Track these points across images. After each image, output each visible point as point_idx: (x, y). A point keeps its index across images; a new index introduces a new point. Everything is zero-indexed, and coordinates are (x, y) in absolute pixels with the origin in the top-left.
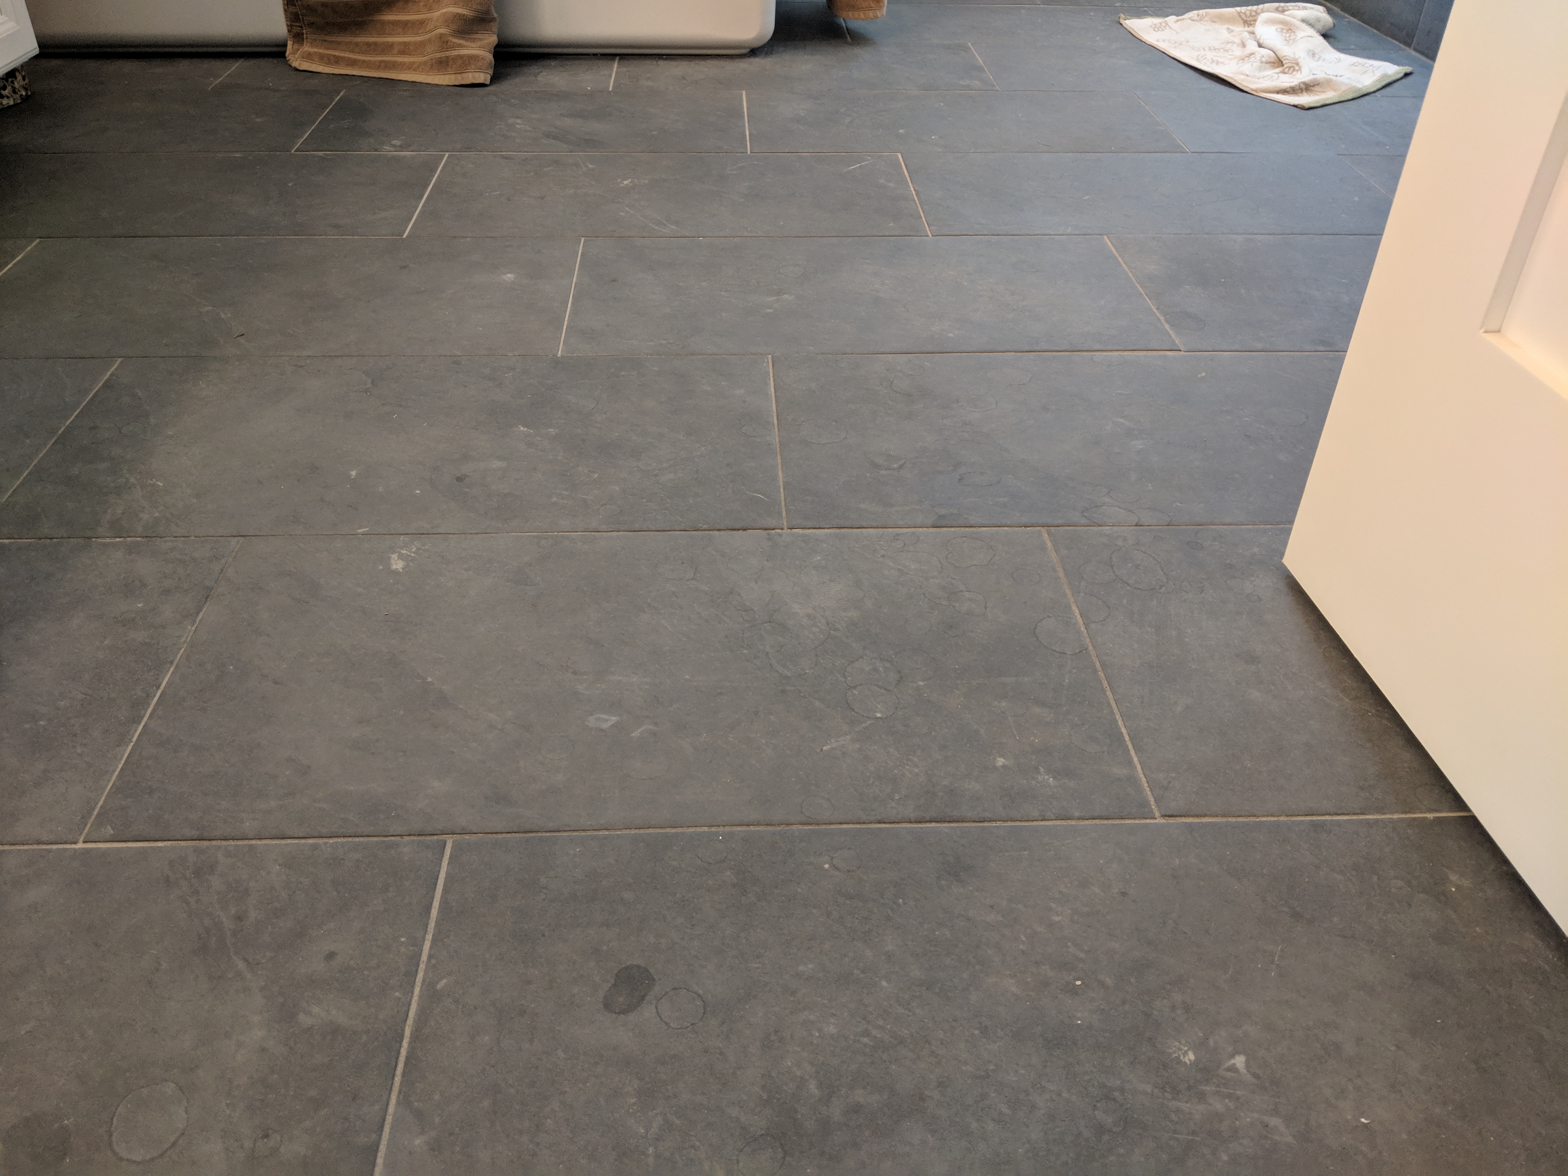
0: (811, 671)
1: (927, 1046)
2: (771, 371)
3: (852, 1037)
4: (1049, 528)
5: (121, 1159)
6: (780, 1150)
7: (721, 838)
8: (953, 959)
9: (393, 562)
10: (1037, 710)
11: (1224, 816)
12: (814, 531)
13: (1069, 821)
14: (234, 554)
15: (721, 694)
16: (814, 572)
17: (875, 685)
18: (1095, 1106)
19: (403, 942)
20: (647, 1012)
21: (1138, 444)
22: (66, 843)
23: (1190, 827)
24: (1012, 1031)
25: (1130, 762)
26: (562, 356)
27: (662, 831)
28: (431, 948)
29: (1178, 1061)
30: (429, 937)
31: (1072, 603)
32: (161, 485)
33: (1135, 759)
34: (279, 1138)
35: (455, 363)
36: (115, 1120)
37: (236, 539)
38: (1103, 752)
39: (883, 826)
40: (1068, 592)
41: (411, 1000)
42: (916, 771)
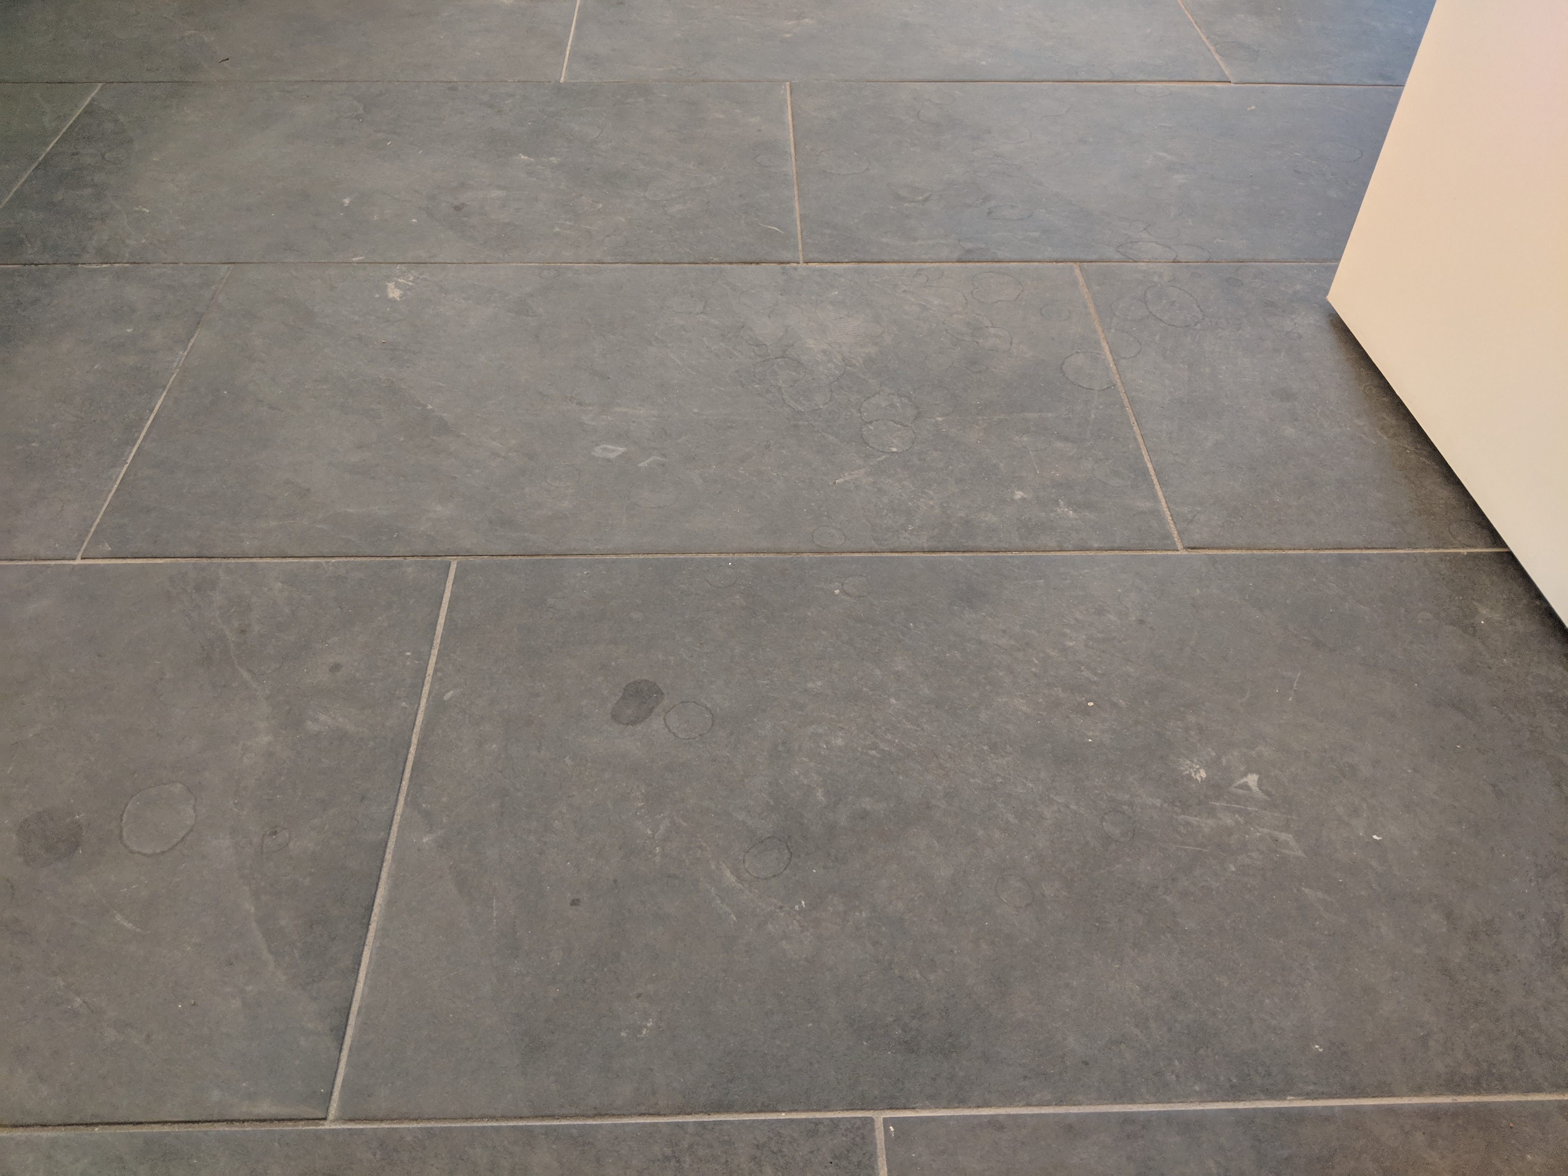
0: (826, 406)
1: (935, 759)
2: (789, 98)
3: (860, 749)
4: (1082, 264)
5: (132, 852)
6: (786, 851)
7: (730, 564)
8: (963, 680)
9: (389, 290)
10: (1059, 445)
11: (1249, 549)
12: (832, 265)
13: (1088, 552)
14: (224, 281)
15: (731, 427)
16: (830, 307)
17: (891, 421)
18: (1103, 818)
19: (408, 656)
20: (656, 723)
21: (1179, 179)
22: (63, 559)
23: (1213, 560)
24: (1021, 747)
25: (1155, 497)
26: (565, 82)
27: (671, 556)
28: (437, 663)
29: (1190, 778)
30: (435, 652)
31: (1102, 340)
32: (148, 211)
33: (1160, 494)
34: (287, 835)
35: (450, 89)
36: (125, 816)
37: (227, 266)
38: (1127, 486)
39: (896, 555)
40: (1099, 329)
41: (417, 710)
42: (931, 503)
